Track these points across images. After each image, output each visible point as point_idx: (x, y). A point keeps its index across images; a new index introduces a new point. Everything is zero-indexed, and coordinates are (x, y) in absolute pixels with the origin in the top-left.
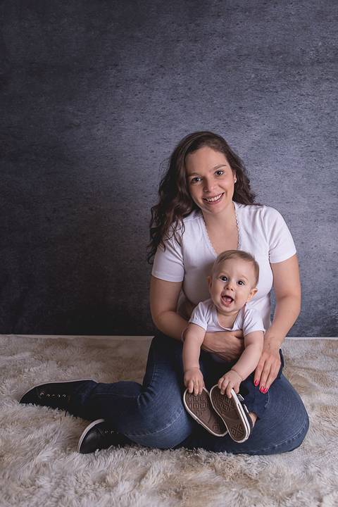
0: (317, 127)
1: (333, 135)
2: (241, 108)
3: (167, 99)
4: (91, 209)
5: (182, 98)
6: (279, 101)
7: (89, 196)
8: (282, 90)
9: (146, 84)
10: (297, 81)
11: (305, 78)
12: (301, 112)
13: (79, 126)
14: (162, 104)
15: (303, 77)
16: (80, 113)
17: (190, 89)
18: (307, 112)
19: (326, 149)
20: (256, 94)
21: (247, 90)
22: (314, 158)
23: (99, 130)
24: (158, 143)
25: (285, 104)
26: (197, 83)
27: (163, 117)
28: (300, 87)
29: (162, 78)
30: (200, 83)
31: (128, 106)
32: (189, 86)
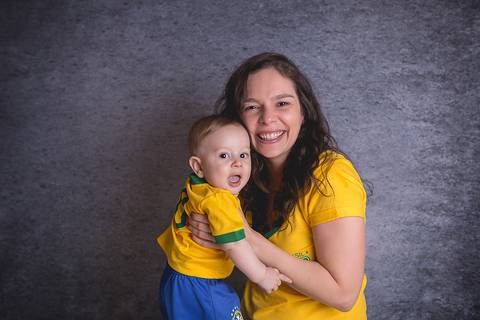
0: (350, 75)
1: (371, 86)
2: (245, 49)
3: (146, 36)
4: (43, 186)
5: (166, 35)
6: (297, 39)
7: (40, 168)
8: (302, 24)
9: (117, 17)
10: (322, 13)
11: (332, 10)
12: (327, 55)
13: (26, 74)
14: (138, 43)
15: (328, 7)
16: (28, 56)
17: (175, 23)
18: (335, 55)
19: (360, 105)
20: (266, 30)
21: (253, 24)
22: (346, 117)
23: (53, 78)
24: (134, 97)
25: (305, 44)
26: (186, 14)
27: (141, 61)
28: (325, 21)
29: (139, 8)
30: (190, 15)
31: (93, 46)
32: (175, 20)
